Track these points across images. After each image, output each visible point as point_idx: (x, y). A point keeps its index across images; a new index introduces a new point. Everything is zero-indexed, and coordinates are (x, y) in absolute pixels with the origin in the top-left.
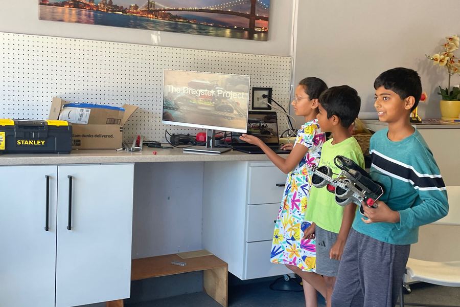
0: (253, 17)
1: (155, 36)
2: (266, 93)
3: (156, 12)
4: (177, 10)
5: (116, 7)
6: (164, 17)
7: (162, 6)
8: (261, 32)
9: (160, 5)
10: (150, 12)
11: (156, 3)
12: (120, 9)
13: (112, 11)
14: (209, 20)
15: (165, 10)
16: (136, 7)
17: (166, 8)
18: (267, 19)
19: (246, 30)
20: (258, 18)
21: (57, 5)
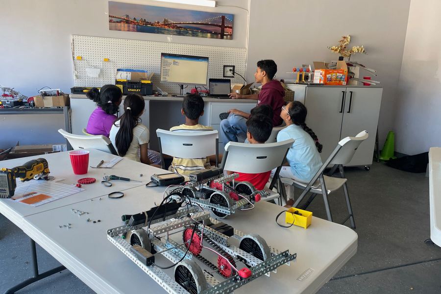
0: (223, 27)
1: (169, 38)
2: (232, 68)
3: (169, 25)
4: (180, 24)
5: (147, 22)
6: (173, 27)
7: (172, 22)
9: (171, 21)
10: (166, 25)
11: (169, 20)
12: (150, 23)
13: (146, 25)
14: (198, 29)
16: (158, 23)
17: (174, 23)
18: (231, 28)
20: (226, 27)
21: (117, 22)
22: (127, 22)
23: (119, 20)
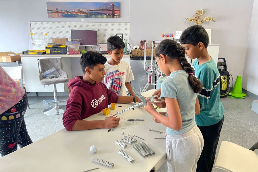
0: (114, 11)
1: (82, 19)
2: (121, 35)
3: (81, 12)
4: (87, 11)
5: (68, 12)
6: (83, 13)
7: (82, 10)
8: (117, 15)
9: (81, 10)
10: (79, 12)
12: (70, 12)
13: (67, 13)
14: (98, 13)
15: (83, 11)
16: (74, 11)
17: (84, 10)
18: (119, 11)
19: (112, 15)
21: (52, 13)
22: (57, 12)
23: (53, 12)
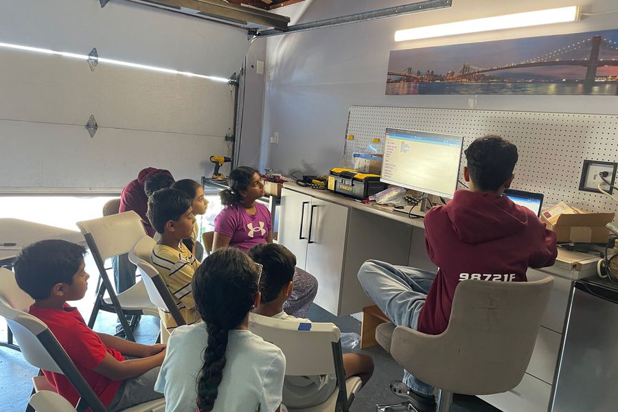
0: (593, 64)
1: (472, 101)
2: (608, 169)
3: (470, 76)
4: (491, 70)
5: (436, 76)
6: (478, 79)
7: (476, 68)
8: (606, 83)
9: (475, 68)
10: (464, 76)
11: (471, 67)
13: (433, 80)
15: (478, 72)
16: (453, 73)
17: (480, 70)
18: (616, 63)
19: (581, 82)
20: (602, 64)
21: (396, 81)
22: (408, 79)
23: (397, 78)
